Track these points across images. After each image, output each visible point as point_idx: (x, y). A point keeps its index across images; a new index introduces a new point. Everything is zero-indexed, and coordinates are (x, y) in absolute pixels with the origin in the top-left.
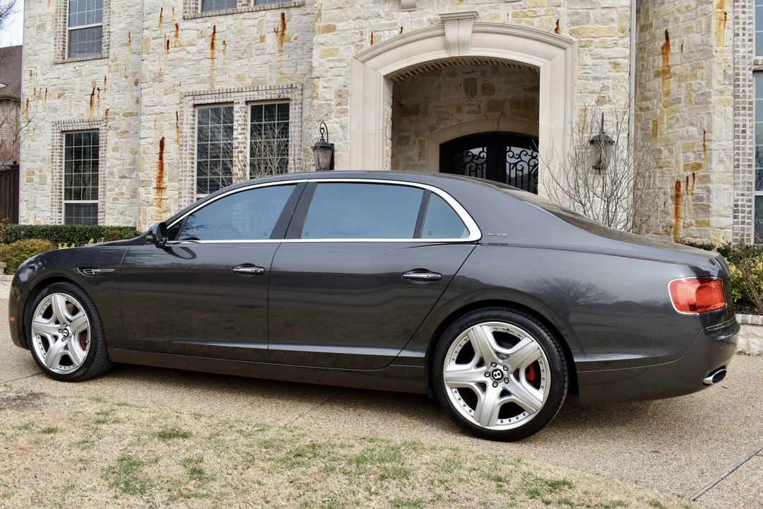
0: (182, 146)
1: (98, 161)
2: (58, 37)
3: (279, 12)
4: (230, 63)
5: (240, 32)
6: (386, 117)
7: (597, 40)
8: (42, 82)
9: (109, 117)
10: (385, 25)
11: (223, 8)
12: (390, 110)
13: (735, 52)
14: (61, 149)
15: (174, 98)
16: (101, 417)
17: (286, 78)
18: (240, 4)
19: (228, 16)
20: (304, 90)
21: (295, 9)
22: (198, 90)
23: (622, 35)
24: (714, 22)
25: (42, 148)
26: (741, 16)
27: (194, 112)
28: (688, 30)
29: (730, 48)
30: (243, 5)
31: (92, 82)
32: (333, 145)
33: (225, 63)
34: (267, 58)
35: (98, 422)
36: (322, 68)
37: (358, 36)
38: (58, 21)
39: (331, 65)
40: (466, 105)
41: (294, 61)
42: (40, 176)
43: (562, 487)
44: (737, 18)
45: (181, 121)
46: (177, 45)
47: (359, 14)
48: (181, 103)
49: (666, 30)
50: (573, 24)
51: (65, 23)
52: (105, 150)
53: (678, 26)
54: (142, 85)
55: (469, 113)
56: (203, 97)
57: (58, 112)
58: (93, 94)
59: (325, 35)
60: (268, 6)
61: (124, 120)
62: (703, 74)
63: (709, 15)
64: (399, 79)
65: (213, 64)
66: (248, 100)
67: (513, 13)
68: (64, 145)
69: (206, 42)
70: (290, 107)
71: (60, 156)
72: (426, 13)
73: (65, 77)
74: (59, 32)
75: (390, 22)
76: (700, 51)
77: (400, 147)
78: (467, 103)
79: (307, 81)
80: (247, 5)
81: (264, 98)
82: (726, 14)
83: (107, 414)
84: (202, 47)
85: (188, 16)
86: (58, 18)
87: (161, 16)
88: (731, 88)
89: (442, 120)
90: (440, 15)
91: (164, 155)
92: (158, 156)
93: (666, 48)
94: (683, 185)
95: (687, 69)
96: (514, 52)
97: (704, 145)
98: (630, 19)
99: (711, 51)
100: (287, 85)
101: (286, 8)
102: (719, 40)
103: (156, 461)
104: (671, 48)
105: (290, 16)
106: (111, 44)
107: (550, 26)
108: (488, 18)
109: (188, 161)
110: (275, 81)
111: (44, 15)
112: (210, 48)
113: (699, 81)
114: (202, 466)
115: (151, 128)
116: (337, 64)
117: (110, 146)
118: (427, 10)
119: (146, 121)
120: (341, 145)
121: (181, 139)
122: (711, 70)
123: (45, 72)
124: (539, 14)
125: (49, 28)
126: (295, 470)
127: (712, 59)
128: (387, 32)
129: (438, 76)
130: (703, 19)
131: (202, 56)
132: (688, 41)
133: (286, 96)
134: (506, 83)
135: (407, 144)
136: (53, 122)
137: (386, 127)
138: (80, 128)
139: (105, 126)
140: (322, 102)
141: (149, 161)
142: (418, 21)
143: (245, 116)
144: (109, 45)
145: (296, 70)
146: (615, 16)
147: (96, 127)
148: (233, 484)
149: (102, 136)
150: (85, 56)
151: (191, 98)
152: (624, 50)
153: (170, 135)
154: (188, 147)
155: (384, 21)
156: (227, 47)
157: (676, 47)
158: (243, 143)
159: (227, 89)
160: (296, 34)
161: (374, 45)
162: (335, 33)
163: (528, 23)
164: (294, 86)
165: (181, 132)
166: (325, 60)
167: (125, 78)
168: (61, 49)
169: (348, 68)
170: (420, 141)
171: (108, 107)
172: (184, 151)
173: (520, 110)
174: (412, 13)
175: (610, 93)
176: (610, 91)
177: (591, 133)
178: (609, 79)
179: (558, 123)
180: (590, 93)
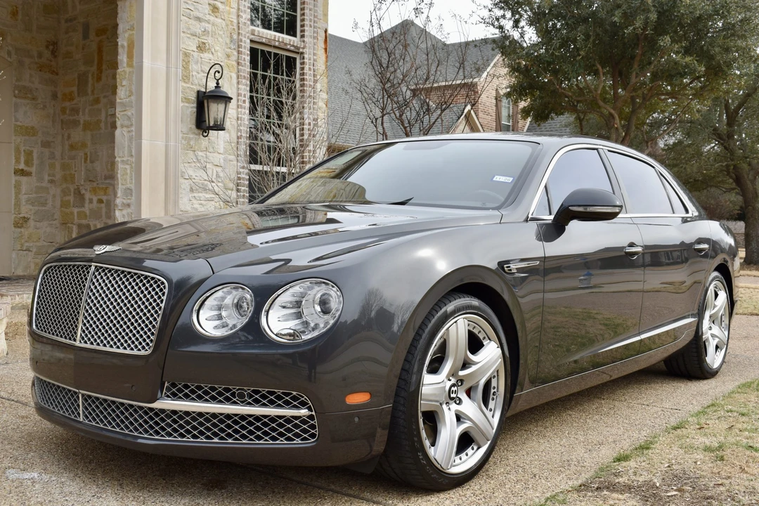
13: (238, 16)
29: (235, 11)
88: (236, 53)
175: (209, 40)
176: (210, 38)
177: (192, 84)
178: (209, 23)
179: (162, 65)
180: (192, 35)
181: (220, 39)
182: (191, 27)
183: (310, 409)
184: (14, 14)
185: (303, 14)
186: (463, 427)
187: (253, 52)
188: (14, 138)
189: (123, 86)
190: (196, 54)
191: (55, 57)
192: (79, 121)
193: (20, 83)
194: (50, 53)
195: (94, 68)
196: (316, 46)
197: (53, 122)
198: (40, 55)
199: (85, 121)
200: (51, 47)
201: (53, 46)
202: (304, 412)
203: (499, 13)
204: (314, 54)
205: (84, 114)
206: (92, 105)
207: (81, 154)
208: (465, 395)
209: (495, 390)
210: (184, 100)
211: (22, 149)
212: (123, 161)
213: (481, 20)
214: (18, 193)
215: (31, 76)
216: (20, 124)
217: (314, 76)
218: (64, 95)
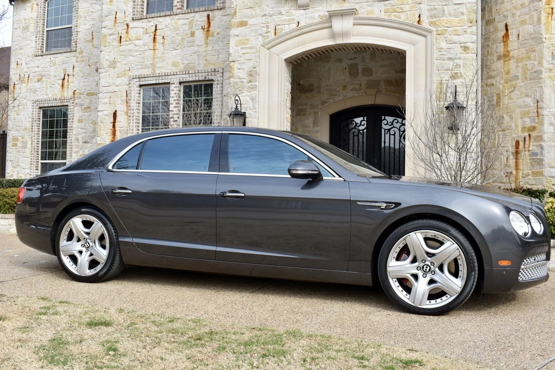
0: (130, 116)
1: (67, 130)
2: (38, 35)
3: (206, 14)
4: (168, 53)
5: (176, 29)
6: (286, 91)
7: (451, 29)
8: (26, 69)
9: (76, 96)
10: (285, 20)
11: (163, 11)
12: (289, 87)
14: (39, 121)
15: (125, 80)
16: (43, 310)
17: (210, 63)
18: (176, 8)
19: (166, 17)
20: (224, 73)
21: (218, 11)
22: (143, 74)
23: (471, 25)
24: (544, 16)
25: (24, 120)
27: (140, 91)
28: (523, 22)
30: (178, 9)
31: (63, 70)
32: (245, 113)
33: (163, 53)
34: (196, 49)
35: (41, 314)
36: (237, 54)
37: (265, 29)
38: (39, 23)
39: (244, 51)
40: (350, 84)
41: (217, 51)
42: (22, 141)
43: (414, 365)
45: (130, 98)
46: (128, 39)
47: (265, 12)
48: (130, 83)
49: (506, 23)
50: (431, 17)
51: (44, 25)
52: (72, 122)
53: (515, 20)
54: (100, 70)
55: (352, 90)
56: (147, 79)
57: (37, 93)
58: (64, 79)
59: (239, 28)
60: (197, 9)
61: (88, 98)
62: (535, 56)
63: (539, 10)
64: (297, 62)
65: (154, 53)
66: (181, 81)
67: (385, 10)
68: (41, 118)
69: (149, 37)
70: (214, 86)
71: (37, 126)
72: (317, 10)
73: (43, 66)
74: (39, 32)
75: (290, 18)
76: (533, 38)
77: (298, 117)
78: (351, 83)
79: (226, 66)
80: (181, 8)
81: (194, 80)
82: (552, 9)
83: (49, 308)
84: (147, 41)
85: (136, 18)
86: (39, 21)
87: (116, 18)
89: (332, 95)
90: (328, 11)
91: (116, 123)
92: (112, 125)
93: (506, 37)
94: (521, 144)
95: (523, 53)
96: (386, 40)
97: (538, 112)
98: (476, 13)
99: (541, 38)
100: (211, 69)
101: (211, 10)
102: (548, 30)
103: (81, 342)
104: (510, 37)
105: (214, 17)
106: (78, 41)
107: (414, 19)
108: (365, 13)
109: (135, 129)
110: (202, 66)
111: (28, 19)
112: (152, 41)
113: (533, 62)
114: (118, 346)
115: (106, 103)
116: (249, 51)
117: (76, 119)
118: (318, 8)
119: (103, 98)
120: (251, 113)
121: (129, 112)
122: (541, 53)
123: (27, 63)
124: (405, 10)
125: (32, 28)
126: (193, 350)
128: (287, 26)
129: (328, 62)
130: (535, 14)
131: (146, 48)
132: (523, 31)
133: (210, 78)
134: (381, 66)
135: (305, 114)
136: (33, 100)
137: (287, 99)
138: (53, 105)
139: (73, 103)
140: (237, 80)
141: (105, 129)
142: (312, 16)
143: (179, 94)
144: (76, 42)
145: (218, 58)
146: (465, 11)
147: (66, 104)
148: (140, 359)
149: (71, 111)
150: (59, 50)
151: (138, 80)
152: (472, 37)
153: (121, 109)
154: (135, 118)
155: (284, 17)
156: (166, 40)
157: (514, 36)
158: (177, 114)
159: (165, 73)
160: (218, 31)
161: (277, 36)
162: (247, 27)
163: (397, 16)
164: (216, 70)
165: (130, 106)
166: (239, 48)
167: (89, 67)
168: (40, 45)
169: (258, 53)
170: (314, 112)
171: (75, 89)
172: (131, 121)
173: (392, 88)
174: (306, 10)
175: (462, 70)
177: (446, 102)
178: (460, 59)
179: (421, 94)
180: (446, 70)
181: (472, 67)
182: (444, 65)
190: (449, 82)
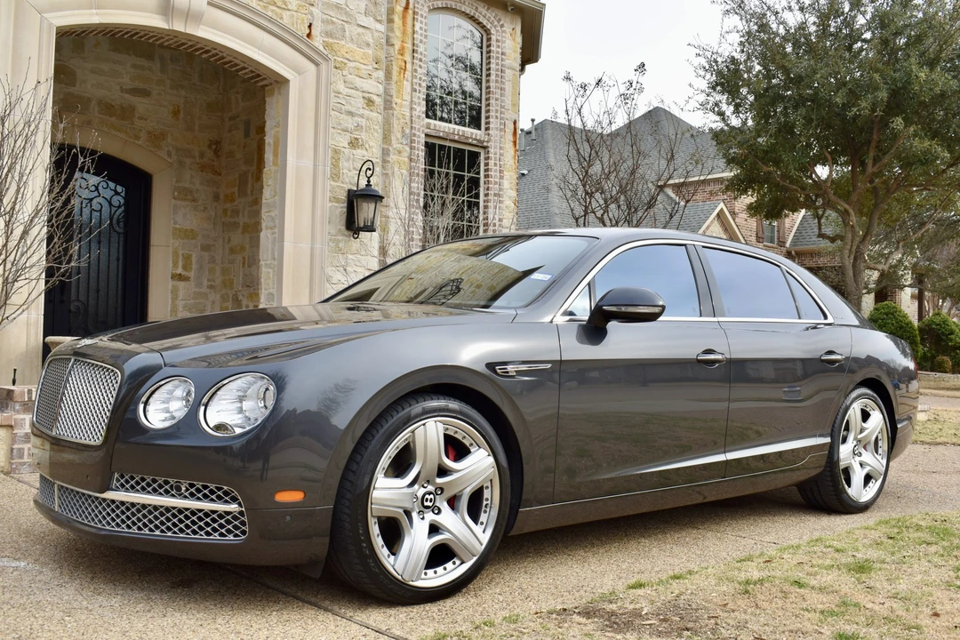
7: (352, 64)
13: (411, 109)
23: (376, 66)
24: (395, 69)
26: (419, 70)
29: (407, 103)
44: (416, 71)
50: (327, 34)
63: (389, 59)
82: (405, 63)
88: (408, 149)
96: (257, 50)
99: (391, 102)
102: (399, 91)
122: (389, 124)
124: (289, 7)
127: (390, 112)
146: (371, 41)
152: (378, 86)
163: (276, 13)
175: (363, 136)
176: (363, 133)
177: (343, 183)
178: (363, 117)
179: (308, 163)
180: (343, 130)
181: (376, 134)
182: (341, 122)
183: (240, 504)
184: (176, 113)
185: (488, 105)
186: (437, 538)
187: (430, 147)
188: (172, 241)
189: (268, 186)
190: (346, 151)
191: (218, 156)
192: (239, 223)
193: (181, 185)
194: (212, 153)
195: (255, 167)
196: (503, 140)
197: (214, 224)
198: (202, 155)
199: (244, 223)
200: (214, 147)
201: (216, 146)
202: (233, 507)
203: (718, 97)
204: (501, 148)
205: (243, 216)
206: (251, 206)
207: (240, 258)
208: (445, 504)
209: (489, 502)
210: (332, 199)
211: (181, 252)
212: (266, 264)
213: (699, 107)
214: (175, 298)
215: (192, 176)
216: (179, 227)
217: (501, 172)
218: (226, 196)
